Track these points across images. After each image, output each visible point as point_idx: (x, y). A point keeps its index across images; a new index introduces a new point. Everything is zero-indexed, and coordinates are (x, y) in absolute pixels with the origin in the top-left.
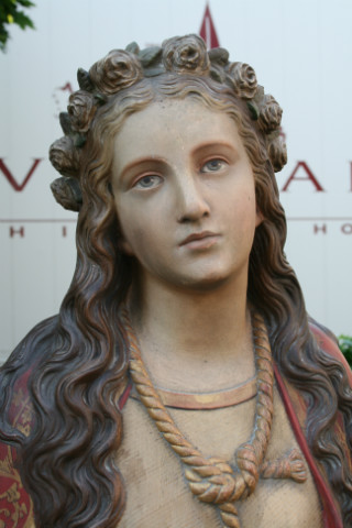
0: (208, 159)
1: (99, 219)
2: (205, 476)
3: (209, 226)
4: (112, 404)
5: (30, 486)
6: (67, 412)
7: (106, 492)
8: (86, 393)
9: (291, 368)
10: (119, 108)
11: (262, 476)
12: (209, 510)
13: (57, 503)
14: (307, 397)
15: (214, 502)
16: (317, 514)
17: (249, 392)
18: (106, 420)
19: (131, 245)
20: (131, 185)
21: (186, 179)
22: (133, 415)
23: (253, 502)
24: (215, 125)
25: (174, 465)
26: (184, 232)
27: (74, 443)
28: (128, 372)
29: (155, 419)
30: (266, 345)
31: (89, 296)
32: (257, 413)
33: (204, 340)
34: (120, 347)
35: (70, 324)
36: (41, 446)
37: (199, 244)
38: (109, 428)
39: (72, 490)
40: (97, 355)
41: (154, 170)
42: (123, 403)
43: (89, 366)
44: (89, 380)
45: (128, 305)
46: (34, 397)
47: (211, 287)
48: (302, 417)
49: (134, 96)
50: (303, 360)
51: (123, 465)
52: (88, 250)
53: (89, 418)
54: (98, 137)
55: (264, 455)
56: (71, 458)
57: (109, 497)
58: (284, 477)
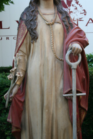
2: (47, 22)
4: (36, 14)
5: (26, 25)
6: (30, 15)
7: (35, 24)
8: (33, 13)
9: (59, 11)
11: (55, 22)
12: (48, 26)
13: (29, 26)
14: (62, 15)
15: (49, 25)
16: (63, 28)
17: (54, 13)
22: (39, 16)
23: (53, 26)
27: (31, 19)
28: (38, 11)
29: (41, 16)
30: (56, 8)
31: (32, 1)
32: (55, 15)
33: (48, 7)
34: (37, 8)
35: (30, 6)
36: (27, 20)
38: (35, 17)
39: (31, 25)
40: (34, 8)
42: (37, 14)
43: (33, 9)
44: (33, 11)
45: (38, 4)
46: (26, 14)
48: (61, 17)
50: (61, 10)
51: (37, 21)
53: (33, 16)
55: (55, 20)
56: (31, 21)
57: (36, 25)
58: (58, 23)
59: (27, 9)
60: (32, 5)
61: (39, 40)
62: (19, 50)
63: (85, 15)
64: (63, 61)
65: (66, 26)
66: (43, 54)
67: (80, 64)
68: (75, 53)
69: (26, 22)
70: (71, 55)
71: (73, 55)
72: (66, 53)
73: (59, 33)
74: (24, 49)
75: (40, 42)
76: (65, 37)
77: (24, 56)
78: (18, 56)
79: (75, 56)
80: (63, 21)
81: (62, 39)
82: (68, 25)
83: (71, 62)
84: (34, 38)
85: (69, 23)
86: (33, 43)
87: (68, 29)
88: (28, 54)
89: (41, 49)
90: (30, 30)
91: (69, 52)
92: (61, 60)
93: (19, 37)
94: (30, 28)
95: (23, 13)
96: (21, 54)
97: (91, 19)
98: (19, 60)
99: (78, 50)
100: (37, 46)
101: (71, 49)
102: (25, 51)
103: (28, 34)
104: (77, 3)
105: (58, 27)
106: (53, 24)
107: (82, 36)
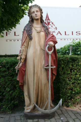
0: (37, 11)
1: (31, 16)
3: (37, 15)
6: (29, 28)
9: (43, 26)
10: (31, 9)
11: (41, 31)
15: (38, 32)
17: (40, 27)
18: (31, 28)
19: (33, 18)
20: (32, 13)
21: (36, 13)
22: (33, 28)
23: (40, 33)
24: (37, 9)
25: (35, 31)
26: (35, 16)
33: (37, 24)
34: (32, 24)
37: (36, 16)
39: (29, 32)
41: (34, 12)
43: (30, 25)
44: (30, 26)
46: (27, 27)
47: (37, 20)
48: (44, 29)
49: (32, 8)
51: (32, 30)
52: (30, 18)
54: (30, 11)
56: (29, 30)
57: (31, 32)
58: (42, 31)
59: (27, 25)
60: (30, 23)
61: (33, 40)
62: (23, 45)
63: (56, 29)
64: (45, 51)
65: (46, 33)
66: (35, 47)
67: (53, 52)
68: (51, 47)
69: (27, 31)
70: (48, 47)
71: (50, 47)
72: (46, 46)
73: (43, 37)
74: (25, 44)
75: (33, 41)
76: (46, 39)
77: (26, 48)
78: (22, 47)
79: (50, 48)
80: (45, 31)
81: (44, 40)
82: (47, 33)
83: (49, 51)
84: (31, 39)
85: (48, 32)
86: (30, 41)
87: (47, 35)
88: (27, 47)
89: (34, 45)
90: (29, 35)
91: (47, 46)
92: (44, 50)
93: (23, 38)
94: (29, 34)
95: (25, 26)
96: (24, 47)
97: (59, 32)
98: (23, 50)
99: (52, 45)
100: (32, 43)
101: (49, 44)
102: (26, 45)
103: (28, 37)
104: (53, 23)
105: (43, 34)
106: (40, 32)
107: (54, 38)
